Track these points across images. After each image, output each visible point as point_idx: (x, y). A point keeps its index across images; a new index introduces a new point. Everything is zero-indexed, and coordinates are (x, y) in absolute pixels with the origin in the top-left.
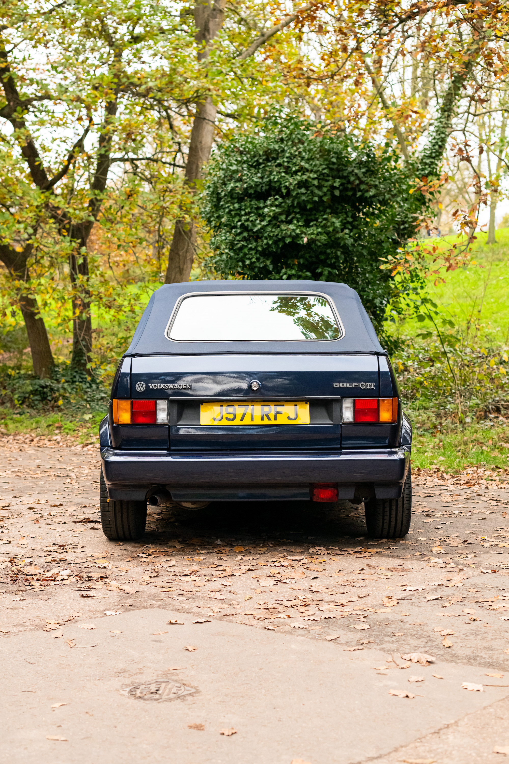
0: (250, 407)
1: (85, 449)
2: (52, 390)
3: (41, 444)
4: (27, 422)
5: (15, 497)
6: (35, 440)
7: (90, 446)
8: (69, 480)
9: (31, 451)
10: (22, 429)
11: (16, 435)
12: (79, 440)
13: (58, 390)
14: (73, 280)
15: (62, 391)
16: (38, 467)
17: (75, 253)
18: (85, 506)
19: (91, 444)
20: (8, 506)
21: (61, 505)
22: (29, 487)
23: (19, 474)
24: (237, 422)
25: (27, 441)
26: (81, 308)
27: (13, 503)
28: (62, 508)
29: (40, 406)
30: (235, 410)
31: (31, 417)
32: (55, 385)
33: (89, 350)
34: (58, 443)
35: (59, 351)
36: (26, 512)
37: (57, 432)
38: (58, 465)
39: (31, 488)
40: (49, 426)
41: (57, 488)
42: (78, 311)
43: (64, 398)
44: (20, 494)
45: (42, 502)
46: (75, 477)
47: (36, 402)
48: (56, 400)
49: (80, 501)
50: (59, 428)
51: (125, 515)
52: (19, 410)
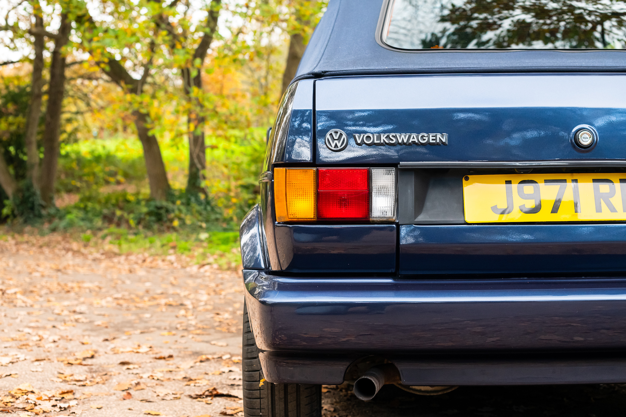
0: (570, 185)
1: (202, 270)
2: (167, 211)
3: (154, 264)
4: (141, 242)
5: (107, 340)
6: (149, 260)
7: (207, 267)
8: (182, 312)
9: (141, 273)
10: (134, 248)
11: (128, 255)
12: (195, 261)
13: (173, 211)
14: (187, 92)
15: (177, 212)
16: (147, 291)
17: (189, 66)
18: (208, 359)
19: (209, 264)
20: (92, 357)
21: (171, 356)
22: (129, 322)
23: (121, 302)
24: (544, 216)
25: (140, 262)
26: (196, 122)
27: (101, 350)
28: (171, 361)
29: (156, 226)
30: (537, 191)
31: (146, 237)
32: (170, 206)
33: (204, 167)
34: (172, 263)
35: (175, 177)
36: (115, 369)
37: (171, 251)
38: (171, 291)
39: (131, 324)
40: (163, 246)
41: (166, 324)
42: (192, 126)
43: (180, 219)
44: (115, 334)
45: (144, 349)
46: (190, 307)
47: (152, 223)
48: (171, 221)
49: (198, 347)
50: (174, 247)
51: (292, 406)
52: (135, 231)
